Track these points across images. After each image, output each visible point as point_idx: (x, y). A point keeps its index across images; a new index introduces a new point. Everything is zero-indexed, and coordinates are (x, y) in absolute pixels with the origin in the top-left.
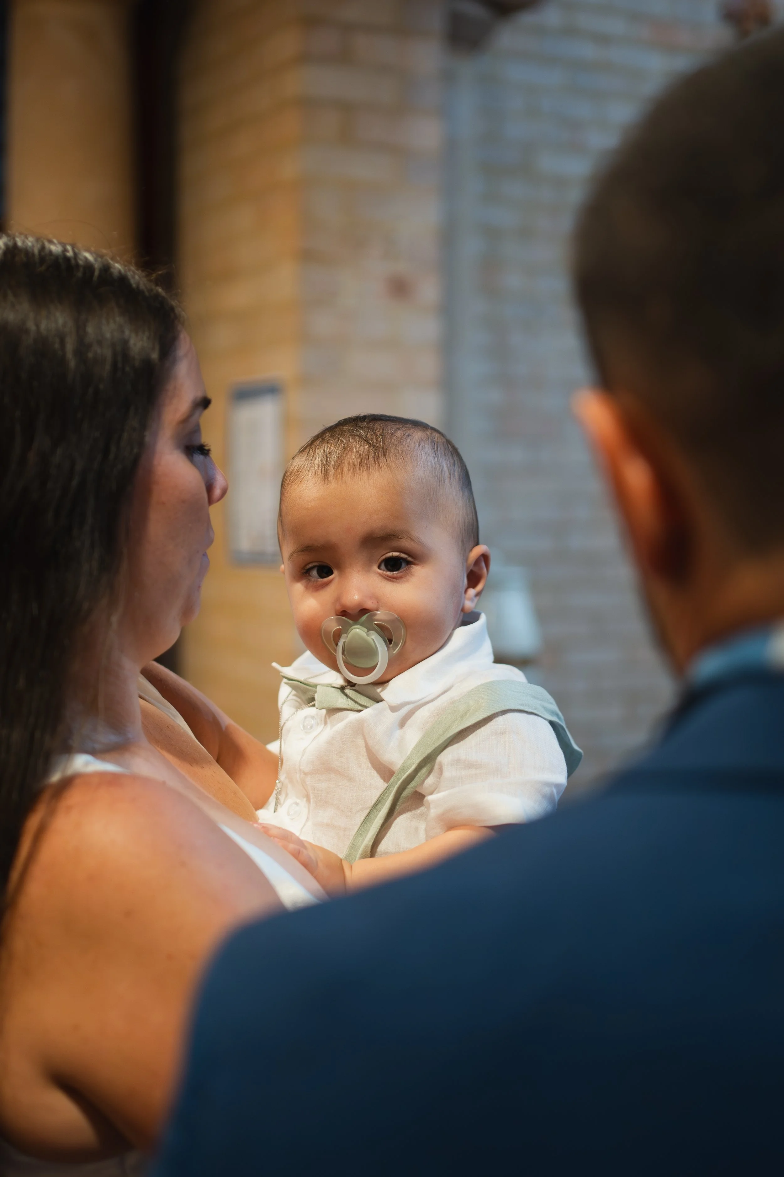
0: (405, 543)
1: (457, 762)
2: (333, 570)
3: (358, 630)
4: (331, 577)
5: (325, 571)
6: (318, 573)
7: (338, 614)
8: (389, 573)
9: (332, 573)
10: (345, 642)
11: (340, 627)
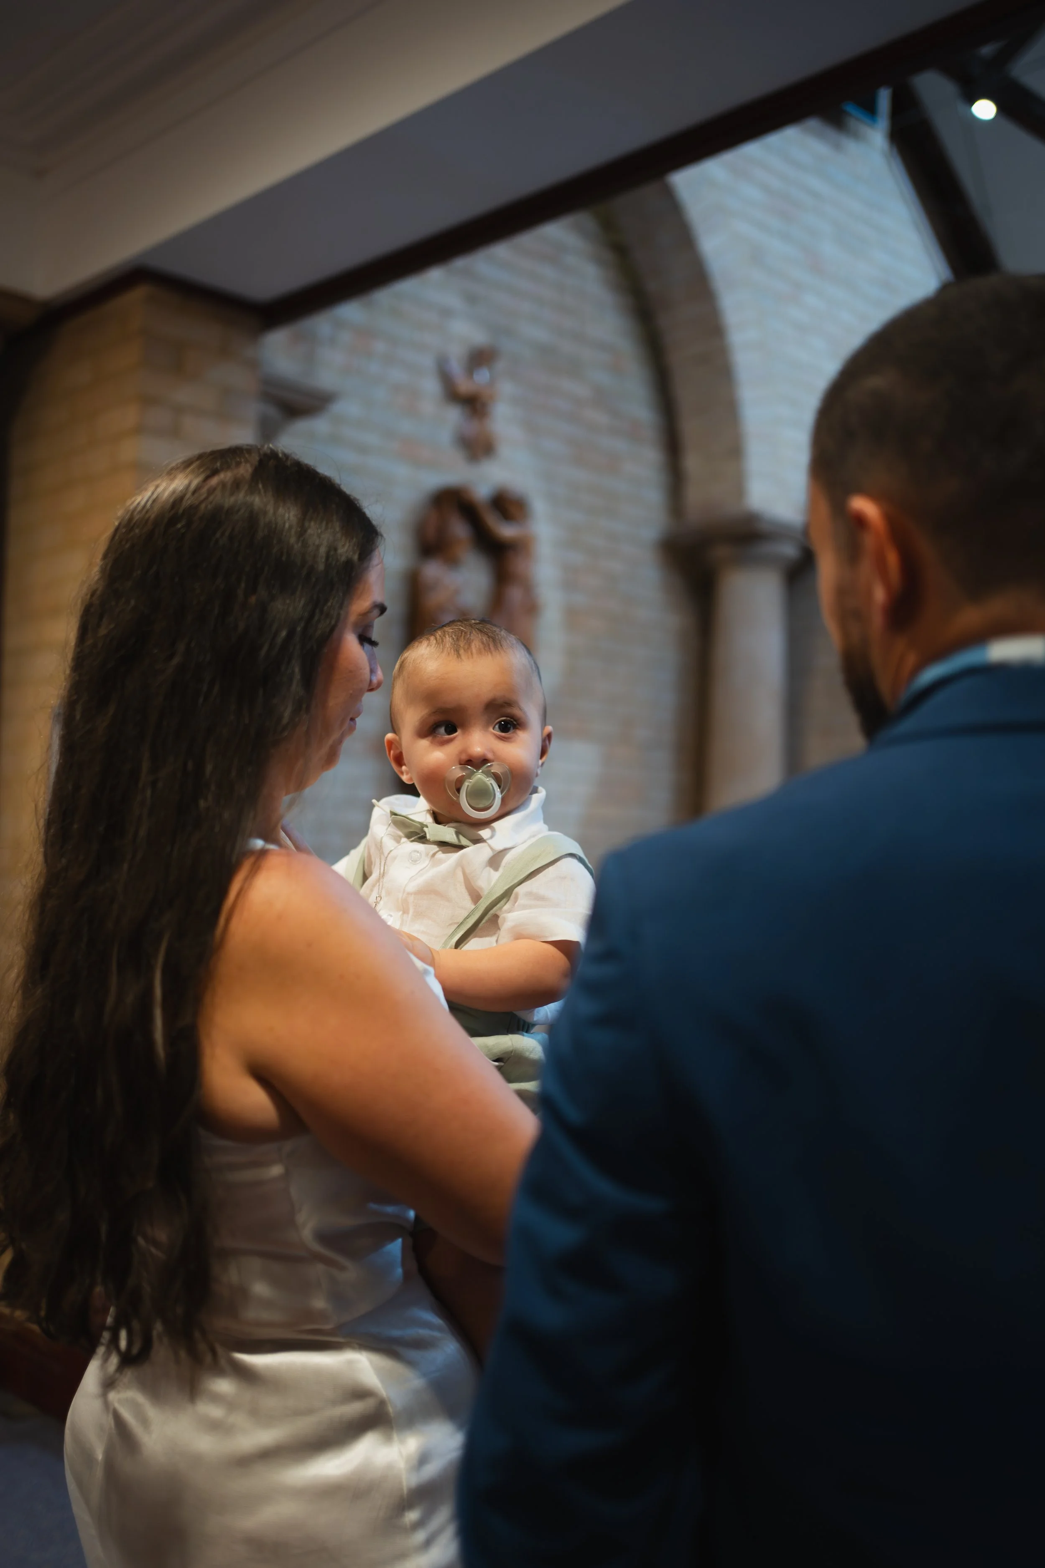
0: (515, 711)
1: (529, 894)
2: (458, 729)
3: (479, 776)
4: (455, 735)
5: (451, 729)
6: (446, 731)
7: (463, 763)
8: (503, 734)
9: (456, 731)
10: (468, 786)
11: (464, 774)
